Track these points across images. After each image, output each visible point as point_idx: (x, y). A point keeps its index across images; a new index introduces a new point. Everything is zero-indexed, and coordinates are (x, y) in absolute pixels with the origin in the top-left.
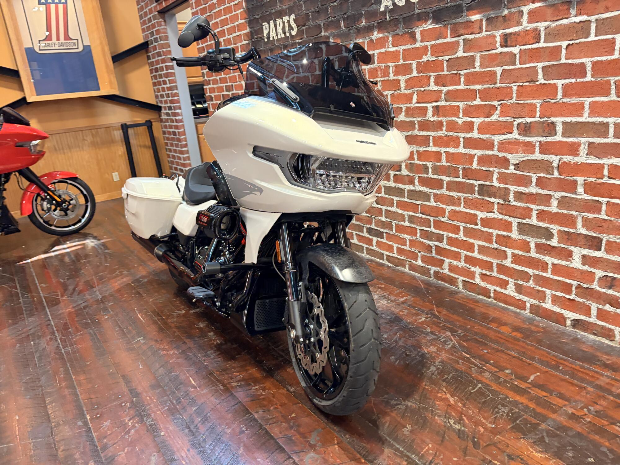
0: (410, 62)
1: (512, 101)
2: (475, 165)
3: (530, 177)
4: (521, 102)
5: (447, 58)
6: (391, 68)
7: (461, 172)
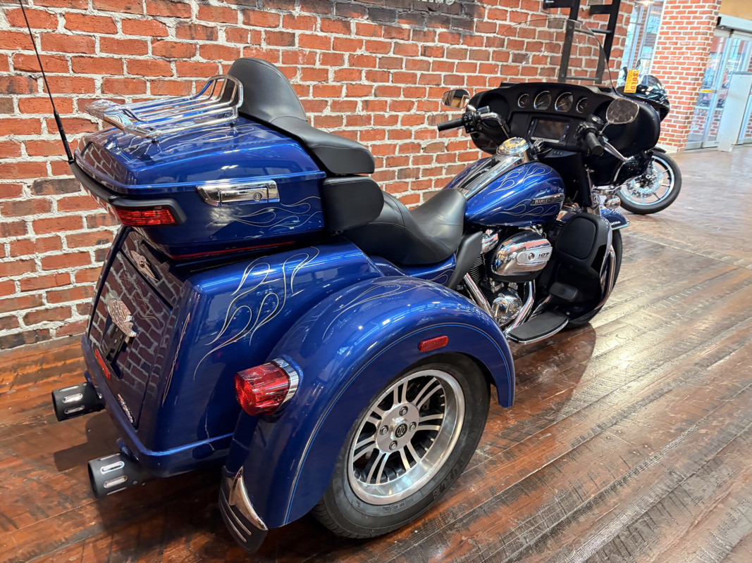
0: (342, 52)
1: (426, 98)
2: (397, 154)
3: (432, 156)
4: (431, 100)
5: (380, 56)
6: (318, 55)
7: (384, 162)
